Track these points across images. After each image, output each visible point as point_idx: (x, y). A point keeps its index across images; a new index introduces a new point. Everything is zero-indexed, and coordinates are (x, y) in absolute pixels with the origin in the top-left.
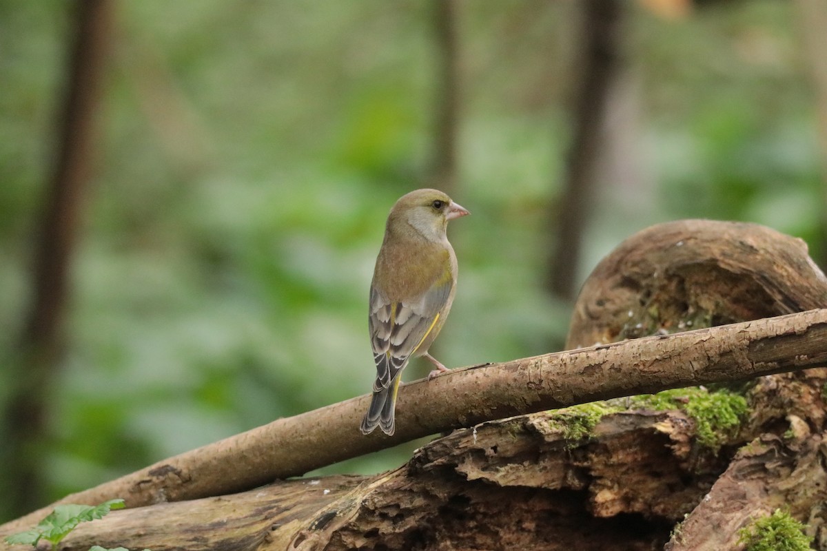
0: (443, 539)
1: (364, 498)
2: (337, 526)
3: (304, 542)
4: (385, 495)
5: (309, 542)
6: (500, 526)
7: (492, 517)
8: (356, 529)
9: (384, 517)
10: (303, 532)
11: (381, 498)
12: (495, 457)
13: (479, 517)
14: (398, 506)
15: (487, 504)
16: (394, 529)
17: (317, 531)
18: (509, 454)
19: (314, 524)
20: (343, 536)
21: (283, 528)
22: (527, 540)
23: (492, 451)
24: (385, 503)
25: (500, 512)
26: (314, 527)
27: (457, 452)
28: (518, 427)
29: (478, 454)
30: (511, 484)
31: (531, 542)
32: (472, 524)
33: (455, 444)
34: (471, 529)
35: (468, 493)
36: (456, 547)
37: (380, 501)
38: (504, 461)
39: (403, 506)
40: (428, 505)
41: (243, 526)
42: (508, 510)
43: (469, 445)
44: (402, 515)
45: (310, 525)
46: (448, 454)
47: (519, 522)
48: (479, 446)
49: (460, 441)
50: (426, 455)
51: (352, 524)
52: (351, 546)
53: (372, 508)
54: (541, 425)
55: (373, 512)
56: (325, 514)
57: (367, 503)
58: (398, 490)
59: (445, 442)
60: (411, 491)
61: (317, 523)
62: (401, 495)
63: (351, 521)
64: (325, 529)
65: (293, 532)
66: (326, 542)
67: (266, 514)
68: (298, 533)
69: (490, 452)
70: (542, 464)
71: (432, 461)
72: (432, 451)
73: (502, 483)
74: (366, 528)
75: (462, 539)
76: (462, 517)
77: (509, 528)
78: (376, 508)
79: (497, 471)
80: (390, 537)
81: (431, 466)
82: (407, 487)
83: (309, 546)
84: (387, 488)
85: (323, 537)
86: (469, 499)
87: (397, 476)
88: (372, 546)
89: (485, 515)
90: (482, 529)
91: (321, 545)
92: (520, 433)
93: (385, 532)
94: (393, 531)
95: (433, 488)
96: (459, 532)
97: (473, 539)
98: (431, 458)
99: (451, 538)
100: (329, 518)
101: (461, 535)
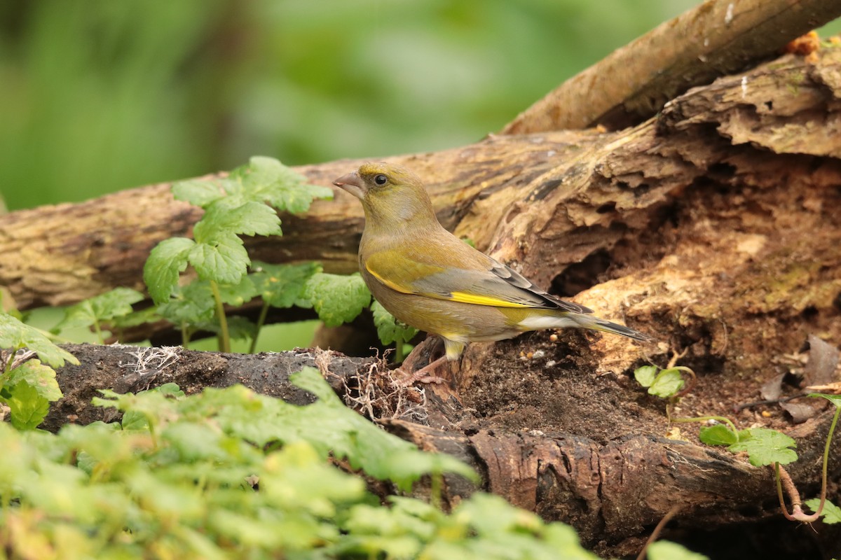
0: (700, 217)
1: (598, 163)
2: (563, 196)
3: (519, 216)
4: (625, 159)
5: (525, 216)
6: (774, 203)
7: (764, 191)
8: (586, 201)
9: (623, 187)
10: (520, 203)
11: (620, 163)
12: (770, 116)
13: (747, 191)
14: (641, 174)
15: (758, 175)
16: (636, 203)
17: (537, 203)
18: (788, 112)
19: (533, 193)
20: (569, 211)
21: (494, 197)
22: (809, 224)
23: (766, 107)
24: (624, 169)
25: (772, 188)
26: (532, 198)
27: (720, 107)
28: (800, 77)
29: (748, 110)
30: (789, 150)
31: (815, 225)
32: (738, 200)
33: (718, 97)
34: (736, 207)
35: (734, 161)
36: (717, 228)
37: (618, 167)
38: (782, 120)
39: (648, 174)
40: (680, 174)
41: (443, 194)
42: (785, 183)
43: (736, 99)
44: (648, 185)
45: (527, 195)
46: (709, 110)
47: (801, 199)
48: (750, 100)
49: (724, 94)
50: (680, 110)
51: (582, 195)
52: (579, 224)
53: (607, 175)
54: (830, 76)
55: (609, 180)
56: (547, 181)
57: (601, 169)
58: (643, 153)
59: (705, 95)
60: (659, 155)
61: (536, 192)
62: (645, 161)
63: (579, 191)
64: (547, 201)
65: (506, 203)
66: (547, 218)
67: (472, 179)
68: (512, 204)
69: (762, 108)
70: (831, 125)
71: (687, 118)
72: (688, 105)
73: (778, 149)
74: (600, 200)
75: (725, 219)
76: (725, 190)
77: (786, 207)
78: (613, 176)
79: (772, 133)
80: (630, 213)
81: (686, 124)
82: (654, 150)
83: (525, 222)
84: (628, 151)
85: (543, 210)
86: (734, 168)
87: (643, 135)
88: (607, 224)
89: (755, 189)
90: (752, 207)
91: (542, 220)
92: (803, 85)
93: (624, 207)
94: (633, 206)
95: (688, 153)
96: (721, 209)
97: (738, 218)
98: (686, 113)
99: (711, 217)
100: (553, 186)
101: (723, 214)
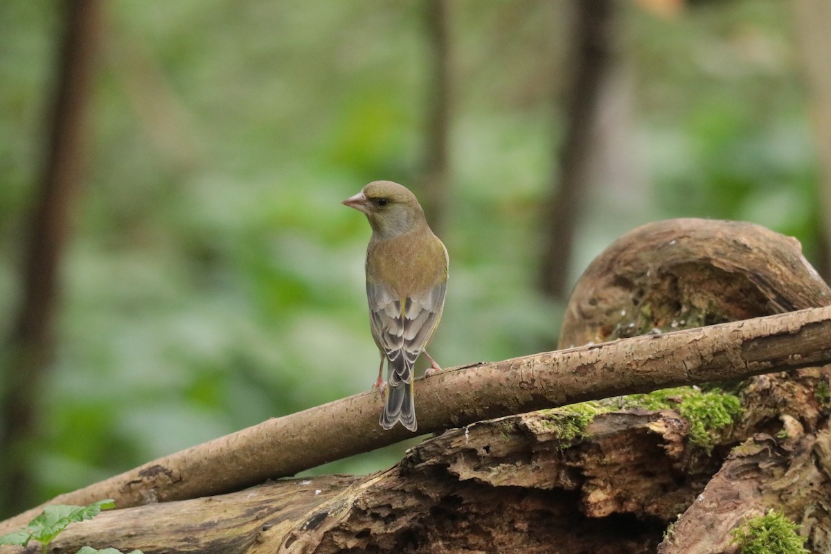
0: (435, 539)
1: (356, 498)
2: (328, 527)
3: (295, 543)
4: (377, 495)
5: (300, 542)
6: (493, 526)
7: (483, 517)
8: (347, 529)
9: (376, 517)
10: (295, 532)
11: (373, 498)
12: (488, 457)
13: (471, 517)
14: (389, 506)
15: (479, 505)
16: (386, 529)
17: (309, 532)
18: (501, 454)
19: (305, 524)
20: (334, 537)
21: (275, 529)
22: (520, 540)
23: (484, 451)
24: (376, 503)
25: (491, 513)
26: (305, 528)
27: (449, 452)
28: (510, 427)
29: (471, 454)
30: (504, 484)
31: (523, 542)
32: (464, 524)
33: (447, 444)
34: (463, 530)
35: (460, 493)
36: (448, 547)
37: (372, 501)
38: (496, 461)
39: (395, 506)
40: (420, 505)
41: (234, 527)
42: (500, 511)
43: (461, 445)
44: (394, 515)
45: (301, 525)
46: (440, 454)
47: (512, 522)
48: (472, 446)
49: (452, 441)
50: (418, 455)
51: (344, 524)
52: (342, 547)
53: (363, 508)
54: (533, 425)
55: (364, 512)
56: (316, 514)
57: (358, 503)
58: (390, 490)
59: (437, 442)
60: (403, 491)
61: (308, 523)
62: (392, 496)
63: (342, 521)
64: (317, 529)
65: (284, 532)
66: (317, 543)
67: (257, 514)
68: (289, 533)
69: (482, 452)
70: (534, 464)
71: (424, 461)
72: (424, 451)
73: (495, 483)
74: (358, 528)
75: (454, 539)
76: (454, 517)
77: (501, 529)
78: (368, 508)
79: (490, 471)
80: (382, 537)
81: (423, 466)
82: (399, 487)
83: (300, 547)
84: (379, 488)
85: (315, 537)
86: (461, 499)
87: (389, 476)
88: (364, 547)
89: (477, 515)
90: (475, 529)
91: (313, 545)
92: (512, 433)
93: (377, 533)
94: (384, 532)
95: (425, 489)
96: (451, 532)
97: (465, 539)
98: (423, 458)
99: (443, 539)
100: (320, 518)
101: (453, 535)
